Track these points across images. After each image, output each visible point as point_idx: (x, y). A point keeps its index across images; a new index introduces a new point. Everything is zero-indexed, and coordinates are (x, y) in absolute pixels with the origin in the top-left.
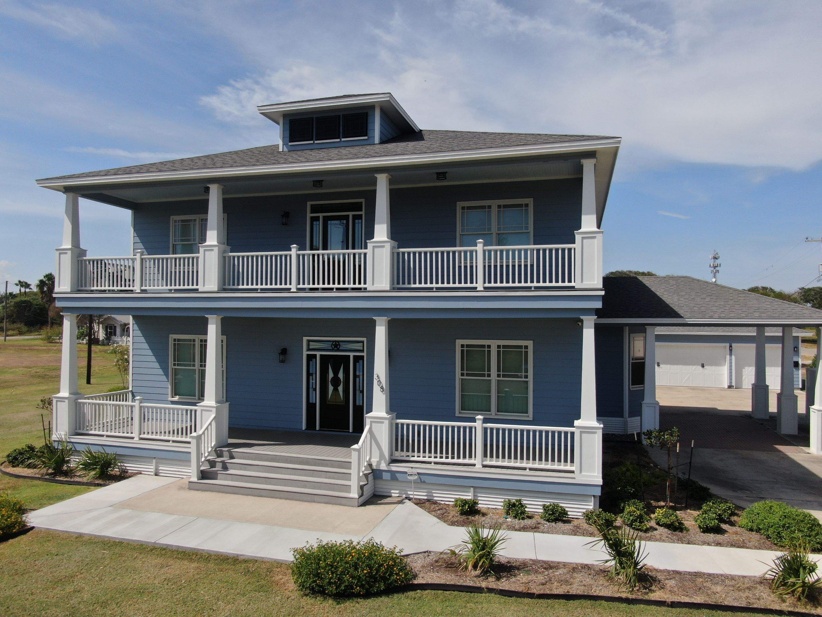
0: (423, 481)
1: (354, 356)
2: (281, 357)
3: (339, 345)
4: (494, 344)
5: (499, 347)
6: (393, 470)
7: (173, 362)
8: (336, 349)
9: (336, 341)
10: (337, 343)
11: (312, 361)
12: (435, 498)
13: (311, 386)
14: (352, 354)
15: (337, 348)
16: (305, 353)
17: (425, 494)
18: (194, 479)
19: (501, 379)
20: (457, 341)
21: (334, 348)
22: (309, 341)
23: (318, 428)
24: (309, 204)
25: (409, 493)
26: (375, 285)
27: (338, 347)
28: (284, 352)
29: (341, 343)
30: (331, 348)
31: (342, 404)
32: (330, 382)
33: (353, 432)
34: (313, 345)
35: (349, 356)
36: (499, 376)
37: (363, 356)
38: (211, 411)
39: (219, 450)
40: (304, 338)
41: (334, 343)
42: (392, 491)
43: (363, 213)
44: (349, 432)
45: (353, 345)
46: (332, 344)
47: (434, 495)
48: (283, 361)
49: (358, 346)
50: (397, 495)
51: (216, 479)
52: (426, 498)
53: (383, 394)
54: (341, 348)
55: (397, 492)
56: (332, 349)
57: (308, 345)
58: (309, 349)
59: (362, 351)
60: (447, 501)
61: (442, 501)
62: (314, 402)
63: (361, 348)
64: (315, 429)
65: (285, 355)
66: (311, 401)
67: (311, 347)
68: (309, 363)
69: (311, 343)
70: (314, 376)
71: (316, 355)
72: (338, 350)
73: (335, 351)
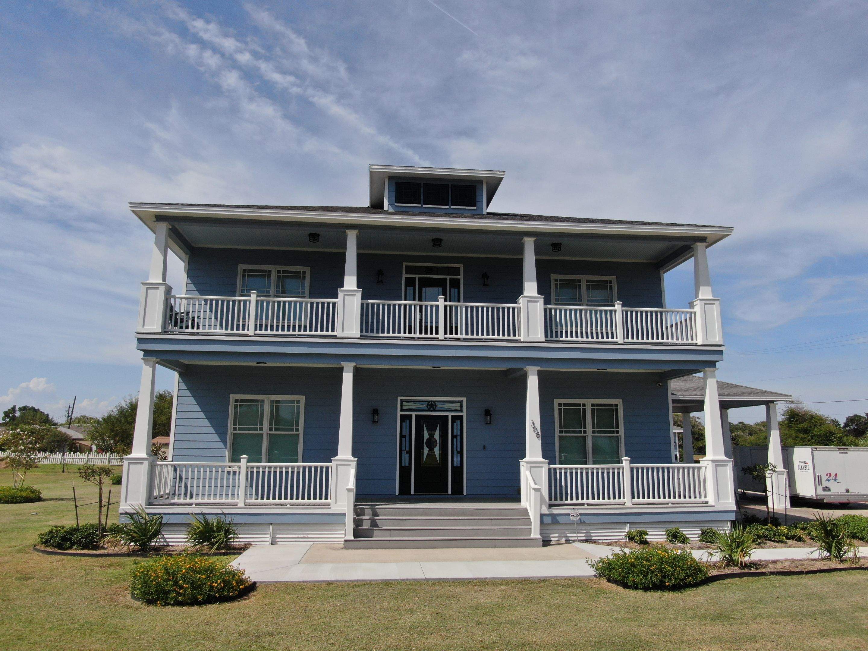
0: (582, 521)
1: (452, 416)
2: (375, 418)
3: (435, 405)
4: (588, 403)
5: (593, 405)
6: (554, 513)
7: (232, 426)
8: (432, 409)
9: (432, 401)
10: (433, 403)
11: (405, 422)
12: (593, 538)
13: (403, 448)
14: (450, 414)
15: (433, 408)
16: (399, 413)
17: (583, 535)
18: (352, 538)
19: (596, 434)
20: (556, 400)
22: (402, 401)
23: (412, 493)
24: (404, 264)
25: (568, 535)
26: (530, 337)
27: (434, 407)
28: (375, 412)
30: (426, 408)
31: (439, 466)
32: (425, 444)
33: (452, 494)
34: (406, 406)
35: (448, 416)
36: (594, 432)
37: (462, 416)
38: (349, 465)
39: (359, 508)
41: (430, 404)
42: (551, 536)
43: (461, 277)
44: (448, 494)
45: (450, 405)
46: (428, 405)
47: (592, 535)
48: (375, 423)
49: (457, 406)
50: (557, 539)
51: (372, 537)
52: (584, 538)
53: (539, 440)
54: (437, 409)
55: (557, 535)
57: (402, 406)
58: (402, 410)
59: (461, 411)
60: (604, 540)
61: (599, 540)
62: (407, 465)
63: (459, 408)
64: (410, 494)
65: (377, 415)
66: (403, 465)
67: (404, 408)
68: (404, 424)
69: (404, 404)
70: (408, 437)
71: (411, 415)
72: (435, 410)
73: (432, 411)
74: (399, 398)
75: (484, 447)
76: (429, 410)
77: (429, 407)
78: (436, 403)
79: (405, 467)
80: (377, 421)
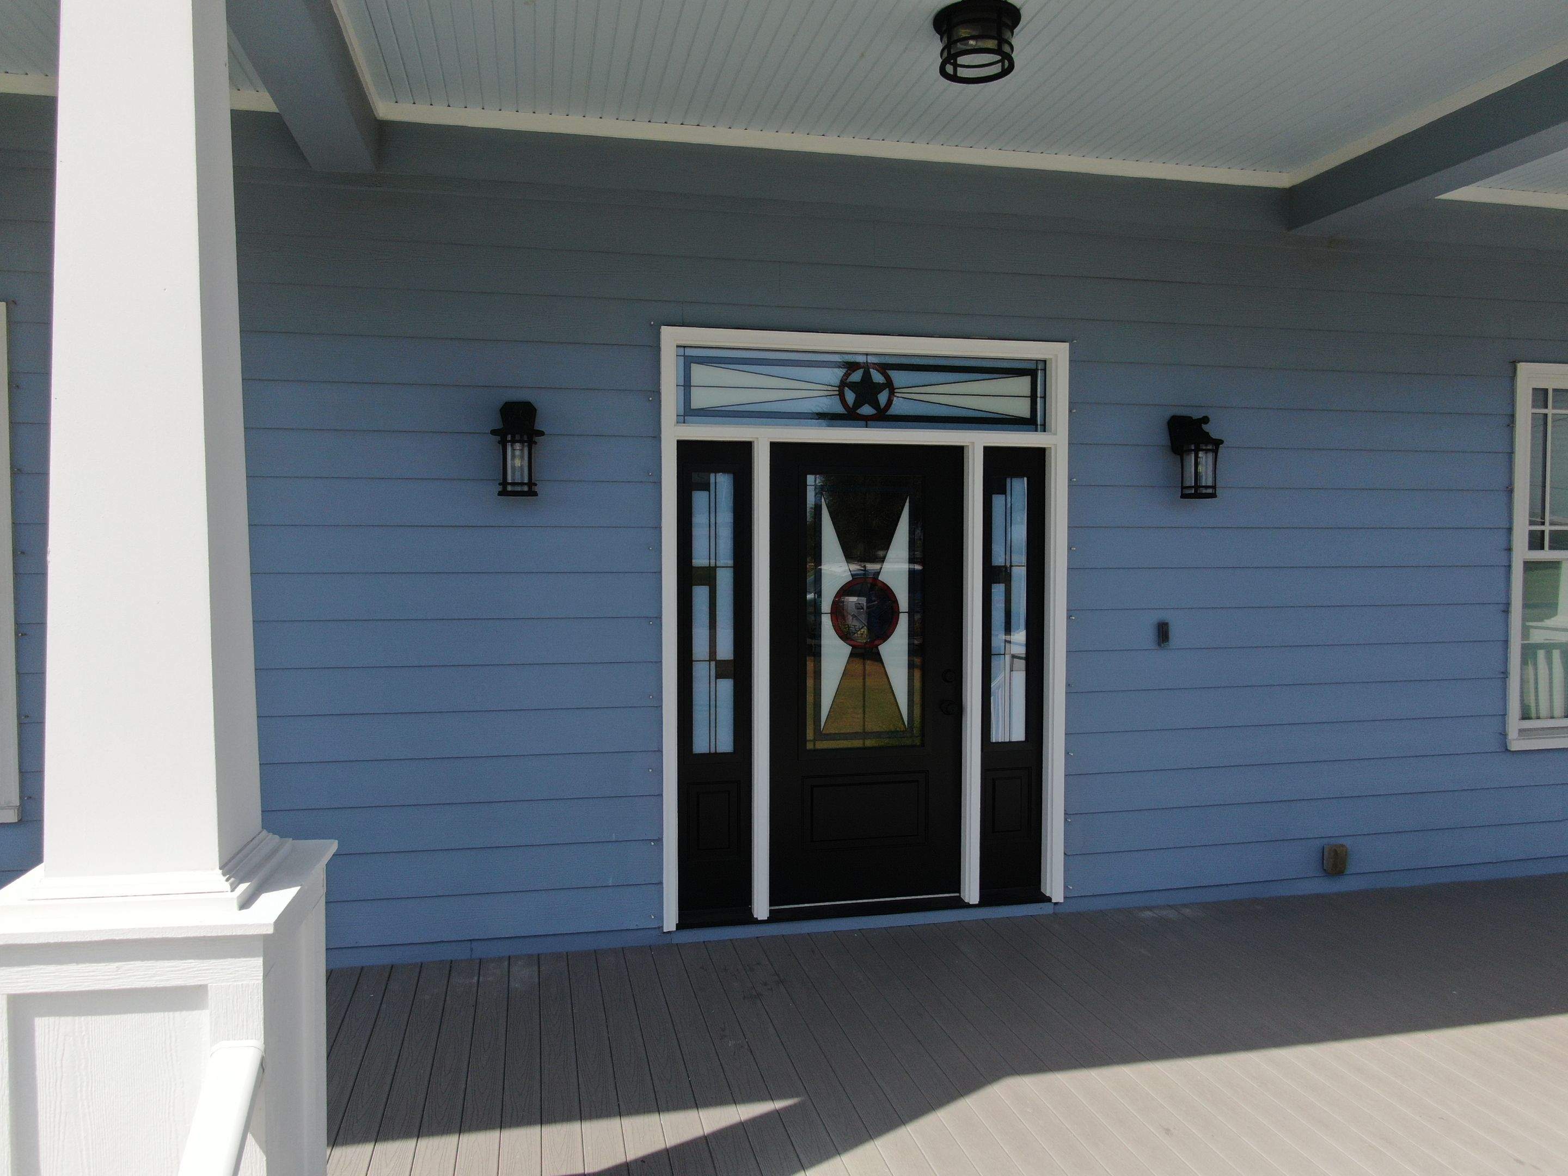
1: (990, 452)
2: (517, 460)
8: (867, 410)
10: (877, 377)
11: (706, 487)
13: (701, 648)
14: (975, 443)
15: (875, 404)
16: (672, 433)
20: (1523, 369)
21: (858, 403)
22: (688, 358)
23: (761, 907)
27: (883, 398)
28: (518, 422)
29: (898, 378)
30: (834, 406)
31: (908, 742)
32: (826, 621)
33: (987, 899)
35: (960, 452)
37: (1038, 457)
40: (665, 330)
41: (856, 377)
44: (960, 904)
45: (971, 386)
48: (518, 490)
49: (1016, 395)
54: (898, 408)
56: (840, 409)
57: (686, 385)
58: (688, 413)
59: (1031, 422)
62: (725, 744)
63: (1021, 409)
64: (749, 919)
65: (531, 444)
66: (701, 745)
67: (700, 399)
68: (700, 499)
69: (700, 373)
70: (725, 580)
71: (746, 448)
72: (883, 417)
73: (867, 421)
74: (671, 337)
75: (1163, 633)
76: (849, 417)
77: (850, 397)
78: (893, 374)
79: (713, 758)
80: (531, 484)
